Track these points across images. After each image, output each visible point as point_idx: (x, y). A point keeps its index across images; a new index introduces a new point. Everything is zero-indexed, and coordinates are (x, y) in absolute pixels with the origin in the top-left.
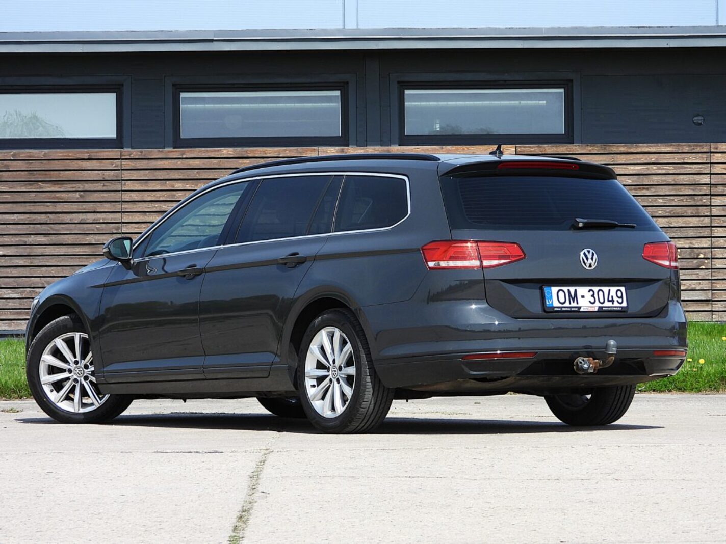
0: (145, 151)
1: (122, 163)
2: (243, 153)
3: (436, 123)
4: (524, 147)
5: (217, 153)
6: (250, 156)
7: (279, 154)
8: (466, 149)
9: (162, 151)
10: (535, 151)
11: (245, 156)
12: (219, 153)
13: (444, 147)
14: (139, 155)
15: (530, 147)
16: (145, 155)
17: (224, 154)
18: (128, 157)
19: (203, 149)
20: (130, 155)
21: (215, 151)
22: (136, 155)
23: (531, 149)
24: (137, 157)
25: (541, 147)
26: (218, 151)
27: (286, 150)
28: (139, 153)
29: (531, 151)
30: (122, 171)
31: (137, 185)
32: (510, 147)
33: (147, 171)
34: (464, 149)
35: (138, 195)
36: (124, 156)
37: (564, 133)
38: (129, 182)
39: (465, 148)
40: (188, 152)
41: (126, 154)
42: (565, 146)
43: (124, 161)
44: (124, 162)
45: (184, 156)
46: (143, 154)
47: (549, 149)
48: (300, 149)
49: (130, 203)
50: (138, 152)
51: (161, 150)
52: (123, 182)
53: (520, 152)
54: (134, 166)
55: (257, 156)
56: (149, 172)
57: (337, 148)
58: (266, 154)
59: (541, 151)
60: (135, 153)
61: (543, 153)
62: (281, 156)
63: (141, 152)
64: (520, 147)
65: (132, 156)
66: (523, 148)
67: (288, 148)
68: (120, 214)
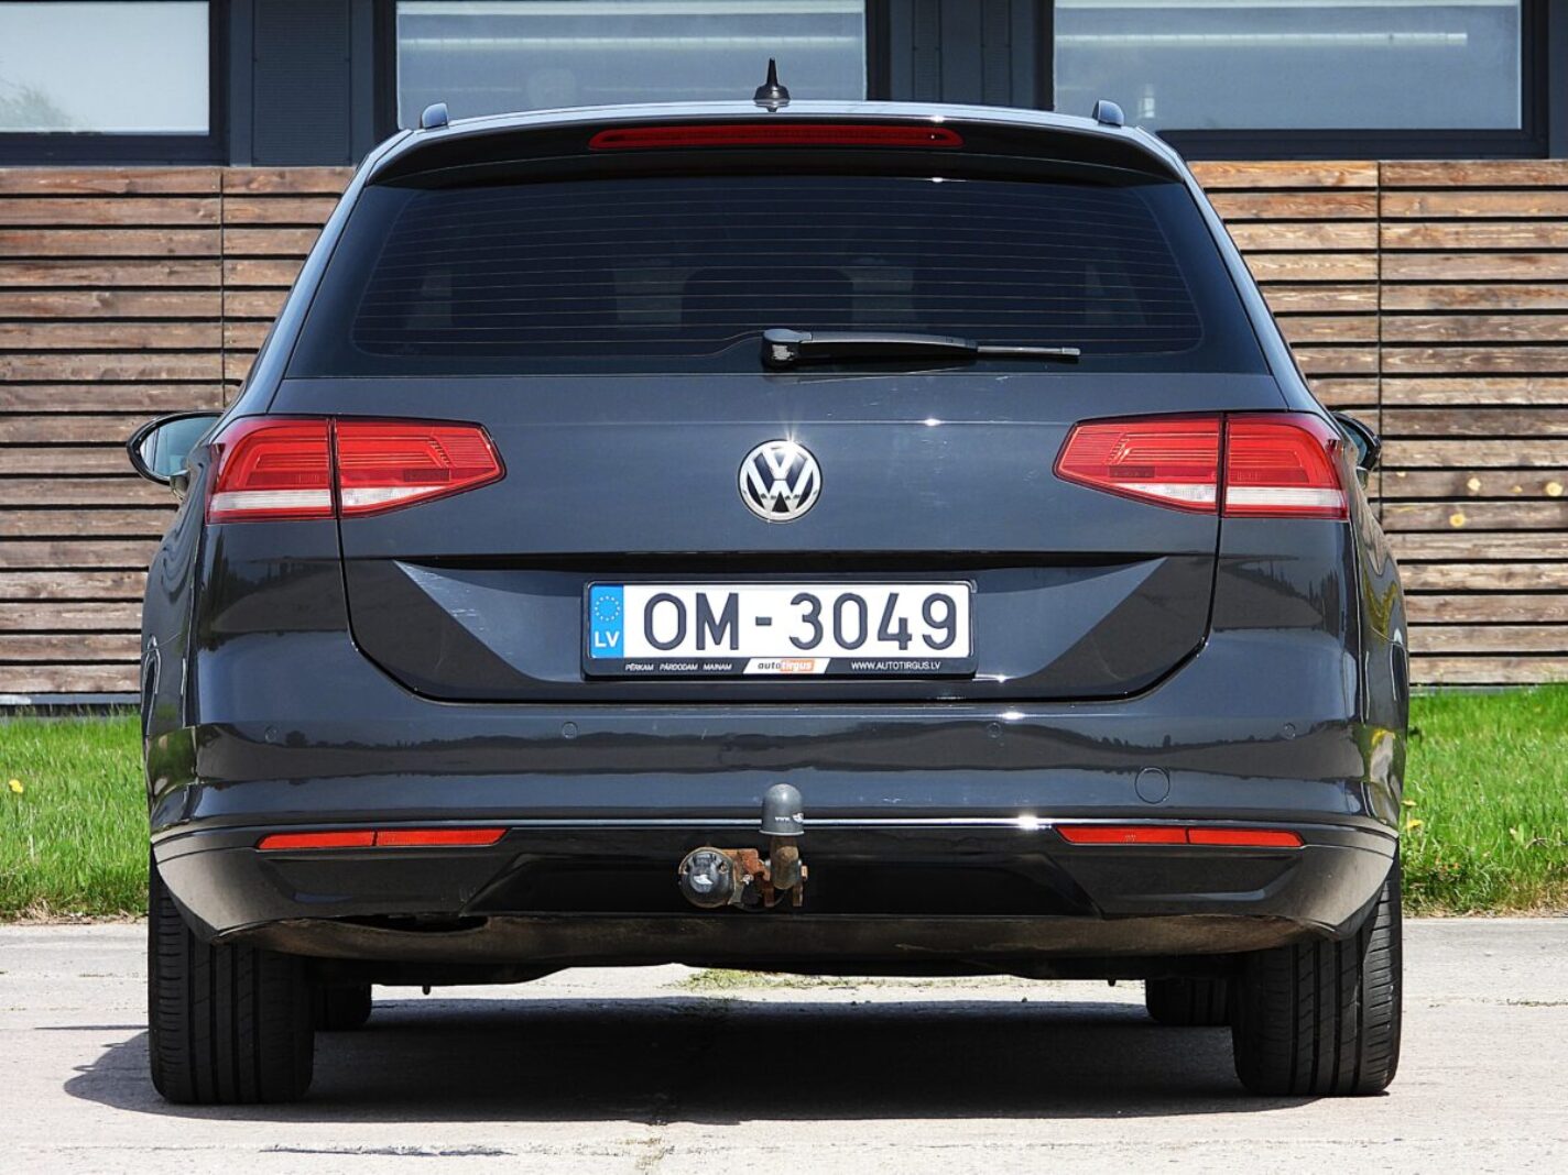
0: (292, 172)
1: (226, 207)
4: (1403, 167)
8: (1233, 171)
9: (340, 174)
10: (1434, 178)
14: (276, 186)
15: (1419, 167)
16: (291, 184)
18: (242, 190)
20: (248, 184)
22: (265, 185)
23: (1426, 174)
24: (269, 190)
25: (1453, 167)
28: (276, 179)
29: (1425, 179)
30: (225, 230)
31: (269, 273)
32: (1363, 168)
33: (299, 232)
34: (1226, 172)
35: (270, 300)
36: (233, 186)
37: (1519, 127)
38: (246, 262)
39: (1230, 169)
41: (237, 179)
42: (1524, 165)
43: (232, 200)
44: (230, 204)
46: (288, 178)
47: (1476, 173)
49: (246, 324)
50: (273, 173)
51: (338, 169)
52: (228, 264)
53: (1390, 179)
54: (259, 216)
56: (306, 234)
59: (1452, 180)
60: (264, 177)
61: (1460, 184)
63: (282, 175)
64: (1390, 166)
65: (254, 186)
66: (1399, 170)
68: (217, 357)
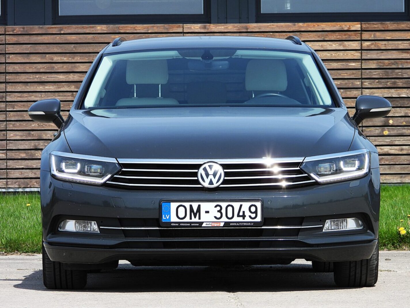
0: (27, 27)
1: (6, 38)
2: (116, 29)
3: (287, 3)
4: (368, 24)
5: (92, 29)
6: (122, 31)
7: (148, 30)
8: (316, 26)
9: (42, 28)
10: (378, 28)
11: (117, 32)
12: (93, 29)
13: (296, 24)
14: (22, 31)
15: (373, 24)
16: (26, 31)
17: (98, 30)
18: (11, 33)
19: (80, 26)
20: (13, 31)
21: (90, 27)
22: (19, 31)
23: (375, 26)
24: (20, 33)
25: (384, 24)
26: (93, 27)
27: (153, 26)
28: (22, 29)
29: (375, 28)
30: (6, 45)
31: (20, 58)
32: (356, 24)
33: (29, 46)
34: (314, 26)
35: (20, 67)
36: (8, 32)
37: (404, 11)
38: (13, 55)
39: (315, 25)
40: (66, 28)
41: (10, 29)
42: (406, 23)
43: (8, 36)
44: (8, 37)
45: (62, 32)
46: (25, 29)
47: (391, 26)
48: (166, 26)
49: (13, 74)
50: (21, 28)
51: (41, 26)
52: (7, 56)
53: (364, 28)
54: (17, 41)
55: (128, 32)
56: (31, 47)
57: (199, 25)
58: (136, 30)
59: (383, 28)
60: (18, 29)
61: (386, 29)
62: (149, 32)
63: (23, 28)
64: (365, 24)
65: (15, 31)
66: (367, 25)
67: (155, 25)
68: (4, 85)
